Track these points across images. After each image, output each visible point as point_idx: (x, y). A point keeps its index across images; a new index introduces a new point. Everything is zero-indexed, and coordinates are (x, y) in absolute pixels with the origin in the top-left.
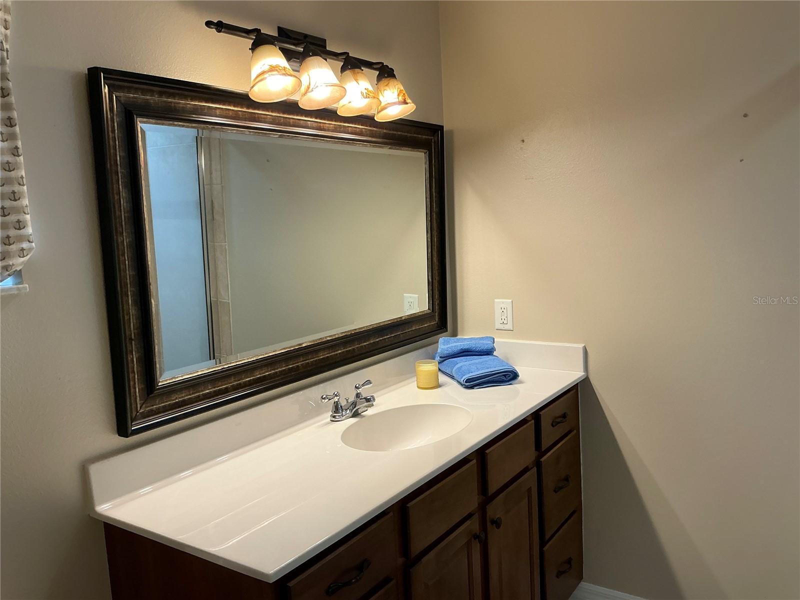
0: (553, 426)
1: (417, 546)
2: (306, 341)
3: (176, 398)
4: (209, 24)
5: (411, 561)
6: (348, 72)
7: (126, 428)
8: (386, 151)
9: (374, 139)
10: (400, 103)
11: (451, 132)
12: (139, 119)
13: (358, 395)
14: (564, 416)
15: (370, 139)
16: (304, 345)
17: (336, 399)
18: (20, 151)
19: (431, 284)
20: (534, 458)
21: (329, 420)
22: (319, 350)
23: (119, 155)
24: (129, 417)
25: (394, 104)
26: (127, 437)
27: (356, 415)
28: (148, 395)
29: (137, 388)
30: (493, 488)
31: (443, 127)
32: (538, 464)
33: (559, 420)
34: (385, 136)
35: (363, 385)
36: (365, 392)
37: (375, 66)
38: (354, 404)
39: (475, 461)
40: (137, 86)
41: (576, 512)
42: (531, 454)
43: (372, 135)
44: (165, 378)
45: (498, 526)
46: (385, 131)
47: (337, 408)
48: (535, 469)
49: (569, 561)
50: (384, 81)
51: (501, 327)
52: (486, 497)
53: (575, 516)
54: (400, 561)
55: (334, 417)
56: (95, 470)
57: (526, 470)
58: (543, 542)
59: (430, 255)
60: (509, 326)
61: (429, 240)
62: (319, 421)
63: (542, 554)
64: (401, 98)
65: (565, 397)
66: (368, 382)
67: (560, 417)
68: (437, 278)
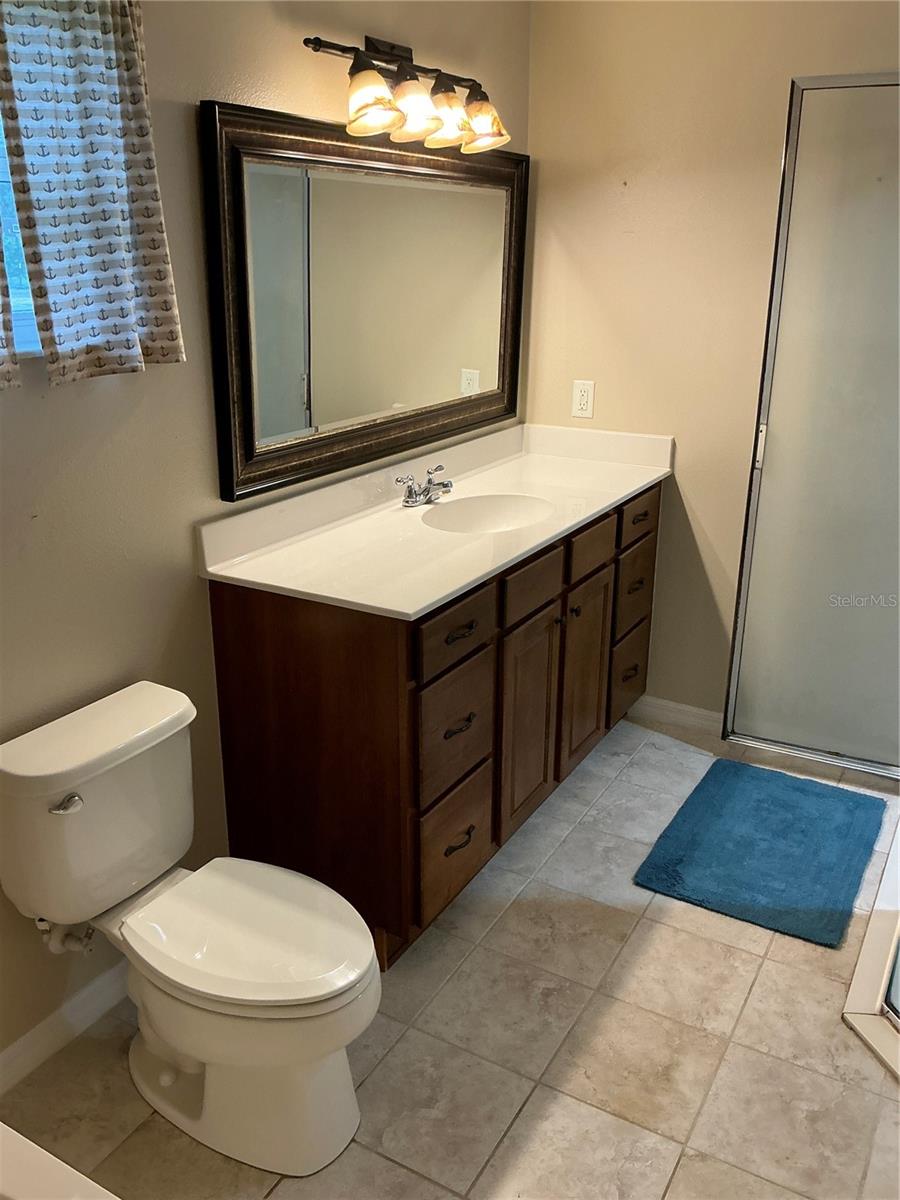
0: (634, 523)
1: (511, 619)
2: (379, 416)
3: (270, 468)
4: (307, 42)
5: (504, 631)
6: (440, 95)
7: (232, 493)
8: (467, 189)
9: (456, 175)
10: (493, 135)
11: (537, 163)
12: (245, 159)
13: (430, 481)
14: (646, 514)
15: (451, 174)
16: (378, 422)
17: (410, 483)
18: (159, 196)
19: (502, 357)
20: (613, 555)
21: (400, 505)
22: (389, 429)
23: (226, 200)
24: (235, 482)
25: (488, 135)
26: (233, 501)
27: (429, 502)
28: (247, 461)
29: (238, 454)
30: (575, 577)
31: (528, 157)
32: (616, 561)
33: (641, 518)
34: (468, 170)
35: (436, 470)
36: (437, 478)
37: (464, 84)
38: (426, 491)
39: (562, 547)
40: (243, 120)
41: (646, 619)
42: (611, 552)
43: (454, 168)
44: (262, 444)
45: (577, 615)
46: (467, 163)
47: (411, 493)
48: (613, 566)
49: (635, 668)
50: (476, 105)
51: (579, 414)
52: (569, 585)
53: (646, 621)
54: (497, 630)
55: (407, 502)
56: (208, 533)
57: (603, 566)
58: (613, 643)
59: (504, 321)
60: (588, 414)
61: (504, 302)
62: (391, 506)
63: (611, 652)
64: (495, 129)
65: (650, 493)
66: (440, 468)
67: (640, 515)
68: (509, 350)
